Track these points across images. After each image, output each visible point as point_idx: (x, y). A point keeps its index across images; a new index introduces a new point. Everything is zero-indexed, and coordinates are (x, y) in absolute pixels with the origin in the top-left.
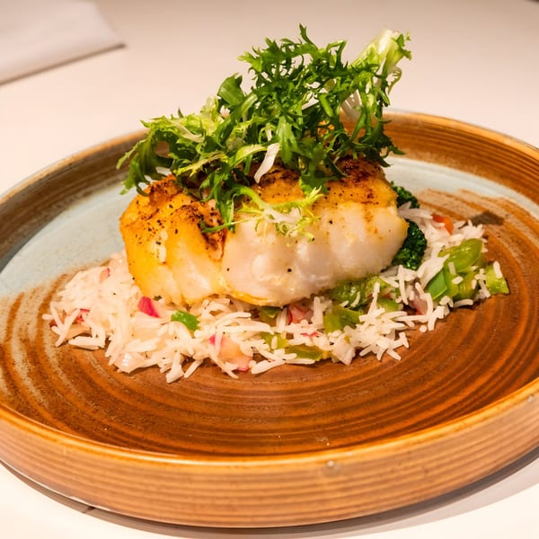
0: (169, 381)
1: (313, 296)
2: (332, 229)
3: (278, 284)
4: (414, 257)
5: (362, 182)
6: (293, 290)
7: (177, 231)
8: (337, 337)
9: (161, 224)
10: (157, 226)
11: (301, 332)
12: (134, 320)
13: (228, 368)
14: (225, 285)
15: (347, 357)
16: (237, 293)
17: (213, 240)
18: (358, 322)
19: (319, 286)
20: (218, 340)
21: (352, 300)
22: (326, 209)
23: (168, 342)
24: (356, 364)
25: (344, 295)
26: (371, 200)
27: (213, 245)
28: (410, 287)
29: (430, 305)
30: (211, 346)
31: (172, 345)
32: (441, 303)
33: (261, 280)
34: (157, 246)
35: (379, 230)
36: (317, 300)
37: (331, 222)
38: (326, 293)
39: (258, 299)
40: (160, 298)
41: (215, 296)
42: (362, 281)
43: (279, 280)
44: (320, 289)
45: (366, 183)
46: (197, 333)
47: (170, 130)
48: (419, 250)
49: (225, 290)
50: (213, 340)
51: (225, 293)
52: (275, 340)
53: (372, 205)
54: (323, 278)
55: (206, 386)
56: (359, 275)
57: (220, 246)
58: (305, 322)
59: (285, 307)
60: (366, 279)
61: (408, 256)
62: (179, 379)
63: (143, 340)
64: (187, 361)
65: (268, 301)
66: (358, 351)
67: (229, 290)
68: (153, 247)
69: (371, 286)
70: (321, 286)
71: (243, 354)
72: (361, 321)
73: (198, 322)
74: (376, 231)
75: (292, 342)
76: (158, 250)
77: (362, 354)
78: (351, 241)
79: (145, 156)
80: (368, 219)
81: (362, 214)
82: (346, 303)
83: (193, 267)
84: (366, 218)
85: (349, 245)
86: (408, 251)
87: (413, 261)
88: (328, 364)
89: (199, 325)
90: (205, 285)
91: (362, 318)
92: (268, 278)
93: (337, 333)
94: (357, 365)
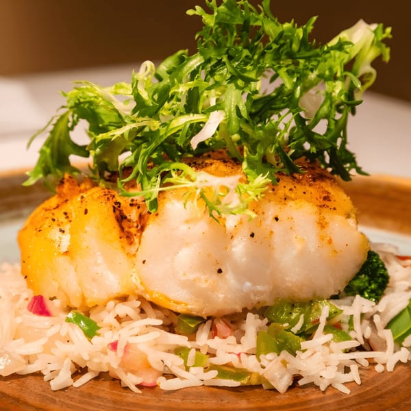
0: (53, 388)
1: (245, 311)
2: (277, 228)
3: (204, 285)
4: (373, 286)
5: (318, 182)
6: (221, 296)
7: (86, 212)
8: (271, 361)
9: (67, 217)
10: (62, 218)
11: (226, 349)
12: (19, 320)
13: (130, 380)
14: (138, 283)
15: (282, 384)
16: (151, 293)
17: (129, 232)
18: (299, 348)
19: (255, 299)
20: (121, 347)
21: (293, 323)
22: (272, 203)
23: (58, 343)
24: (292, 393)
25: (283, 317)
26: (327, 203)
27: (128, 237)
28: (366, 322)
29: (391, 344)
30: (111, 353)
31: (62, 348)
32: (404, 344)
33: (183, 278)
34: (60, 234)
35: (335, 241)
36: (250, 316)
37: (277, 219)
38: (262, 311)
39: (177, 303)
40: (55, 298)
41: (124, 299)
42: (307, 304)
43: (206, 281)
44: (255, 303)
45: (323, 184)
46: (95, 339)
47: (92, 99)
48: (380, 280)
49: (137, 288)
50: (114, 346)
51: (137, 292)
52: (192, 353)
53: (327, 209)
54: (260, 288)
55: (99, 397)
56: (305, 294)
57: (136, 240)
58: (232, 339)
59: (209, 318)
60: (311, 301)
61: (367, 284)
62: (67, 388)
63: (27, 341)
64: (79, 371)
65: (189, 307)
66: (296, 378)
67: (141, 288)
68: (55, 234)
69: (318, 310)
70: (257, 298)
71: (150, 367)
72: (303, 348)
73: (99, 328)
74: (330, 242)
75: (214, 361)
76: (60, 238)
77: (301, 383)
78: (299, 246)
79: (59, 141)
80: (322, 225)
81: (315, 217)
82: (286, 325)
83: (100, 260)
84: (319, 223)
85: (295, 252)
86: (367, 278)
87: (372, 291)
88: (257, 390)
89: (99, 331)
90: (113, 283)
91: (304, 344)
92: (192, 276)
93: (270, 356)
94: (294, 394)
